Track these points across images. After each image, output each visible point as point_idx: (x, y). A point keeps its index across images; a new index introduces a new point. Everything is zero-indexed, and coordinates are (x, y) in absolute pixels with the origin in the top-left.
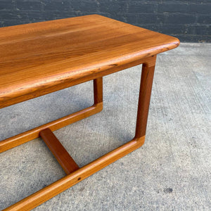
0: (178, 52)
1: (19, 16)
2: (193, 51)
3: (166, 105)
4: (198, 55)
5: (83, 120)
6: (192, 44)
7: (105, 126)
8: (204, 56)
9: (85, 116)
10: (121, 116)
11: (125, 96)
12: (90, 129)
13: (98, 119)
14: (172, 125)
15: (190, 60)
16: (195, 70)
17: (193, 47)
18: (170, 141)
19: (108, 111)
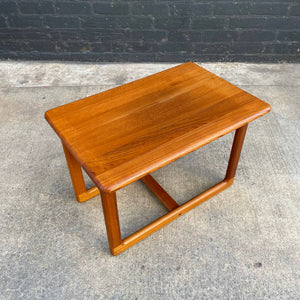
1: (49, 35)
3: (247, 164)
4: (278, 85)
6: (270, 66)
8: (285, 86)
14: (256, 190)
15: (269, 94)
16: (276, 110)
17: (272, 71)
18: (255, 210)
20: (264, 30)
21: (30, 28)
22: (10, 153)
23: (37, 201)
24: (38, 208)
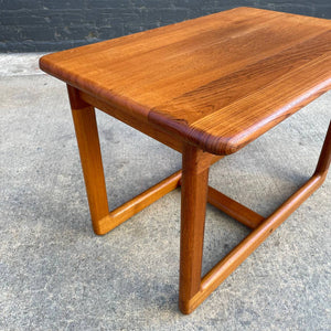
21: (23, 10)
22: (8, 137)
23: (55, 183)
24: (57, 191)
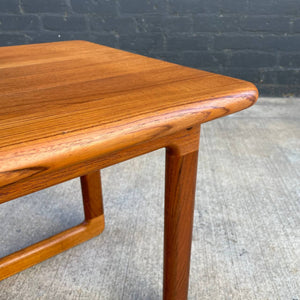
0: (250, 113)
2: (275, 111)
3: (234, 217)
4: (285, 118)
5: (60, 257)
6: (273, 100)
7: (104, 271)
8: (295, 119)
9: (64, 247)
10: (140, 244)
11: (153, 196)
12: (69, 280)
13: (93, 252)
15: (271, 126)
16: (283, 144)
17: (276, 104)
19: (117, 231)
20: (260, 52)
